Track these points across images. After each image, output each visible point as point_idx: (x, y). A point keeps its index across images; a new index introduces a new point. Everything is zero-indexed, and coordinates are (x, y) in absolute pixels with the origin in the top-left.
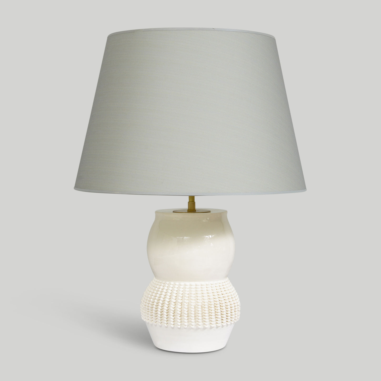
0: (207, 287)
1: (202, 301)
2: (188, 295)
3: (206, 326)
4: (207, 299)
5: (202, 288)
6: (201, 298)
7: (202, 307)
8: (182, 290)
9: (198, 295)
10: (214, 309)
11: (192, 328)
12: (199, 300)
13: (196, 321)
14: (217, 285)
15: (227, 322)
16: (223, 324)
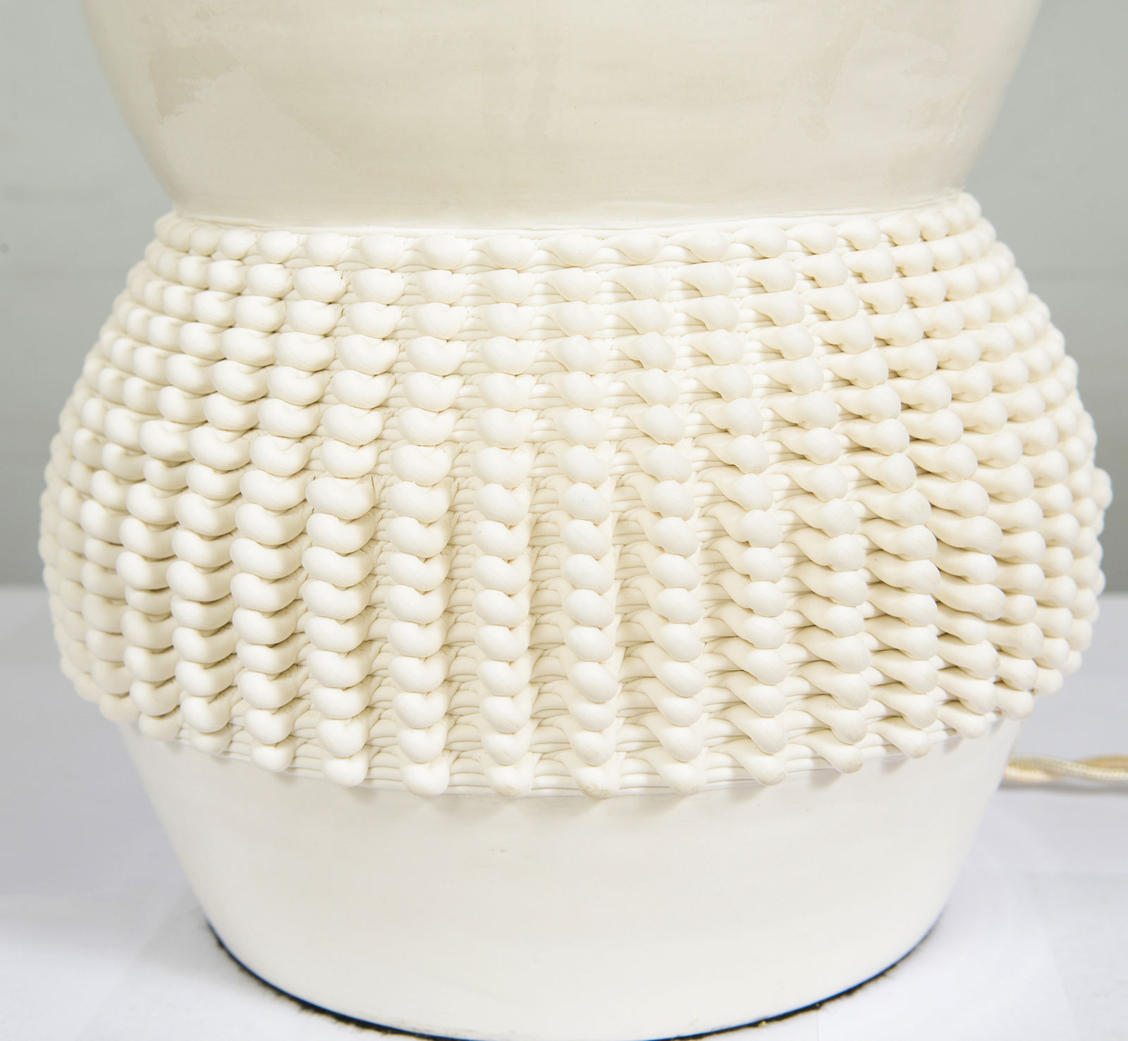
0: (694, 290)
1: (623, 458)
2: (454, 383)
3: (680, 774)
4: (693, 430)
5: (625, 293)
6: (621, 421)
7: (627, 534)
8: (391, 317)
9: (577, 382)
10: (792, 560)
11: (506, 796)
12: (592, 446)
13: (548, 700)
14: (823, 264)
15: (953, 713)
16: (897, 733)
